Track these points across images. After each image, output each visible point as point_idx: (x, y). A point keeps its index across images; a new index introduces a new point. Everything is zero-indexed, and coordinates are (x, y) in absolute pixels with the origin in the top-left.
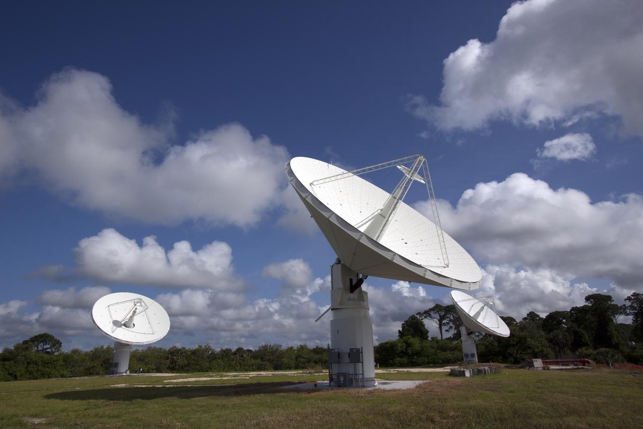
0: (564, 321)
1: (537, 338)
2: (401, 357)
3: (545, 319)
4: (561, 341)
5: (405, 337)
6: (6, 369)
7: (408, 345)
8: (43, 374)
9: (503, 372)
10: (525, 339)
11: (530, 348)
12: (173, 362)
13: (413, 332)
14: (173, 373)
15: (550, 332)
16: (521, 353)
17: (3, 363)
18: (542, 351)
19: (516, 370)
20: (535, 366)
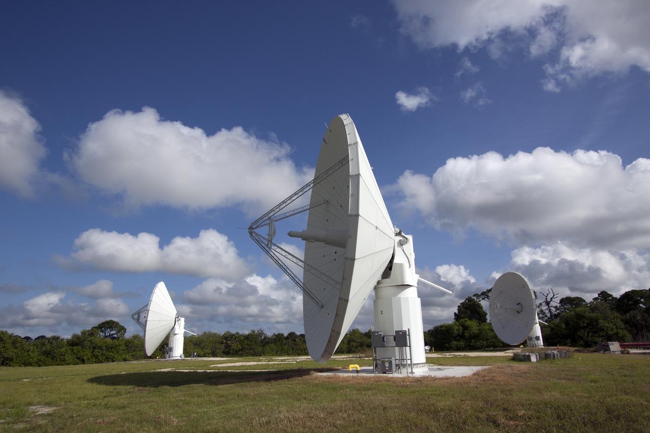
0: (642, 300)
1: (611, 319)
2: (458, 341)
3: (619, 298)
4: (640, 322)
5: (461, 320)
6: (74, 353)
7: (465, 328)
8: (107, 358)
9: (575, 356)
10: (597, 320)
11: (603, 330)
12: (227, 346)
13: (470, 314)
14: (228, 357)
15: (625, 314)
16: (592, 336)
17: (72, 348)
18: (617, 334)
19: (589, 355)
20: (611, 350)
